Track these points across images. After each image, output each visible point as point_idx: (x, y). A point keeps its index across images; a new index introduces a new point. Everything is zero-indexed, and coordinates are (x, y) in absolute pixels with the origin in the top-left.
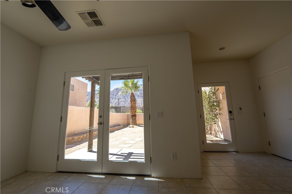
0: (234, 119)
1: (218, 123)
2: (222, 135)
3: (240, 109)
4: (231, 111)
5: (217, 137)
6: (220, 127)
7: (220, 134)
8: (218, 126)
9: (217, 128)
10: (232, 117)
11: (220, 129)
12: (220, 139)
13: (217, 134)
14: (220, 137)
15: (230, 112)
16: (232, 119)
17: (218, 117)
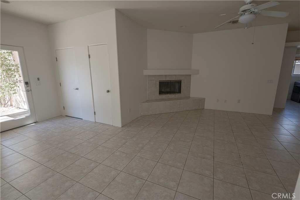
0: (32, 90)
1: (20, 91)
2: (25, 105)
3: (38, 79)
4: (28, 82)
5: (20, 108)
6: (22, 97)
7: (23, 104)
8: (20, 96)
9: (19, 98)
10: (29, 88)
11: (23, 99)
12: (23, 110)
13: (19, 105)
14: (23, 108)
15: (26, 83)
16: (29, 91)
17: (18, 85)
